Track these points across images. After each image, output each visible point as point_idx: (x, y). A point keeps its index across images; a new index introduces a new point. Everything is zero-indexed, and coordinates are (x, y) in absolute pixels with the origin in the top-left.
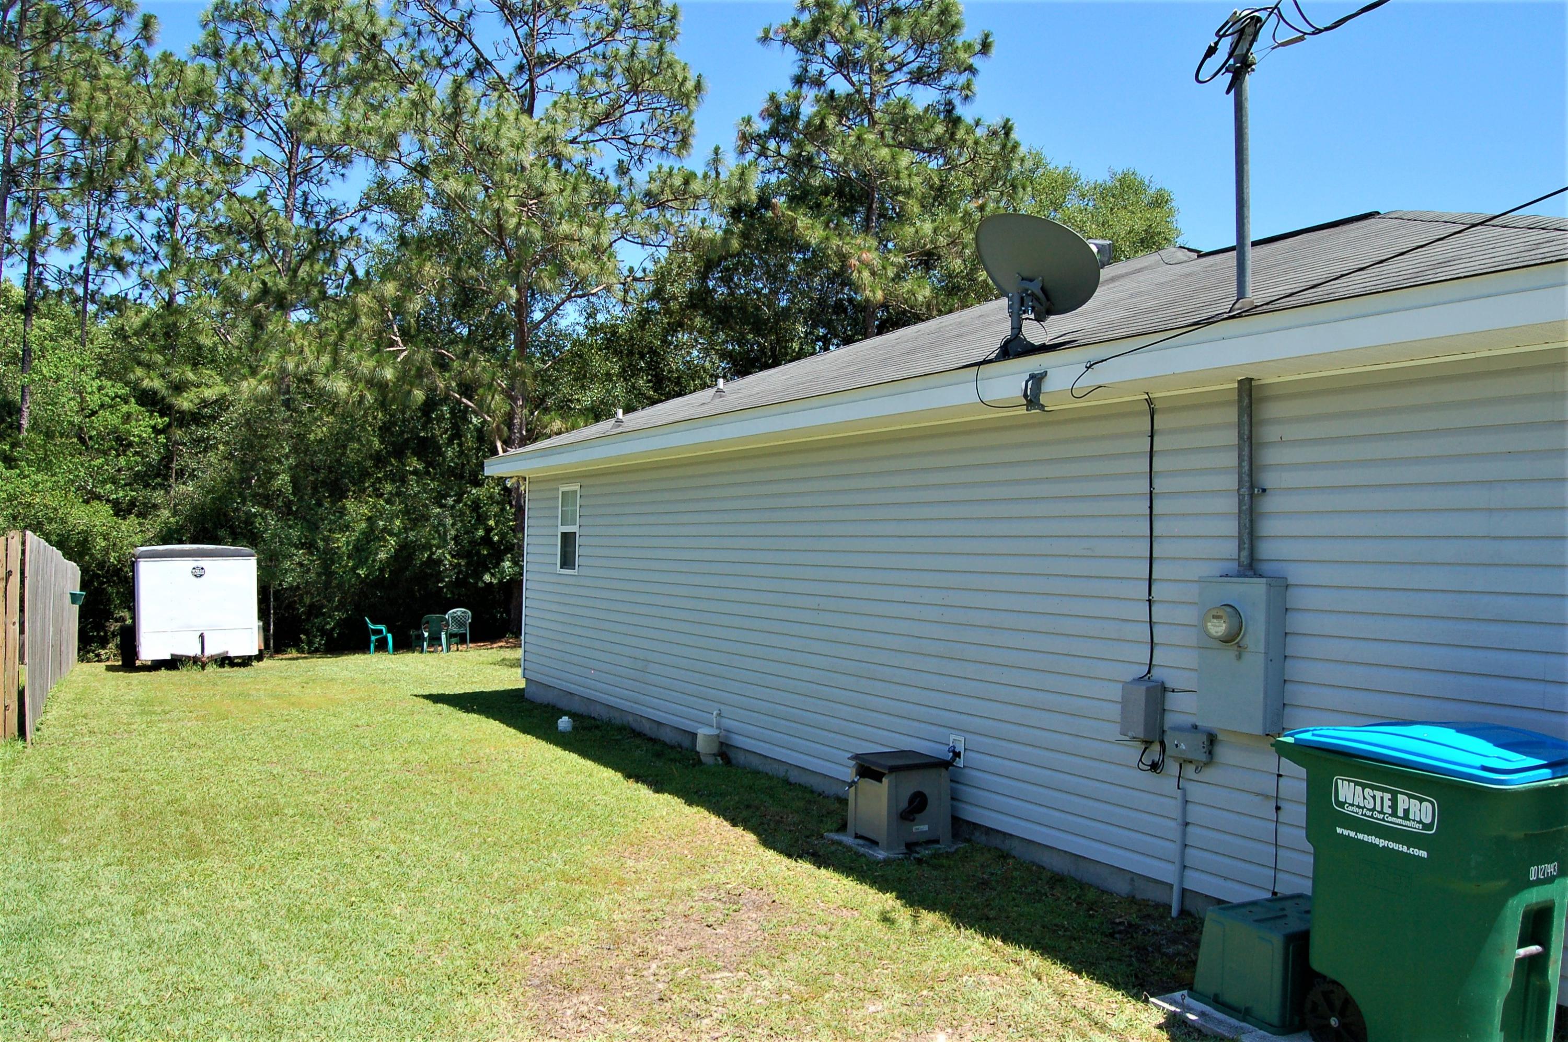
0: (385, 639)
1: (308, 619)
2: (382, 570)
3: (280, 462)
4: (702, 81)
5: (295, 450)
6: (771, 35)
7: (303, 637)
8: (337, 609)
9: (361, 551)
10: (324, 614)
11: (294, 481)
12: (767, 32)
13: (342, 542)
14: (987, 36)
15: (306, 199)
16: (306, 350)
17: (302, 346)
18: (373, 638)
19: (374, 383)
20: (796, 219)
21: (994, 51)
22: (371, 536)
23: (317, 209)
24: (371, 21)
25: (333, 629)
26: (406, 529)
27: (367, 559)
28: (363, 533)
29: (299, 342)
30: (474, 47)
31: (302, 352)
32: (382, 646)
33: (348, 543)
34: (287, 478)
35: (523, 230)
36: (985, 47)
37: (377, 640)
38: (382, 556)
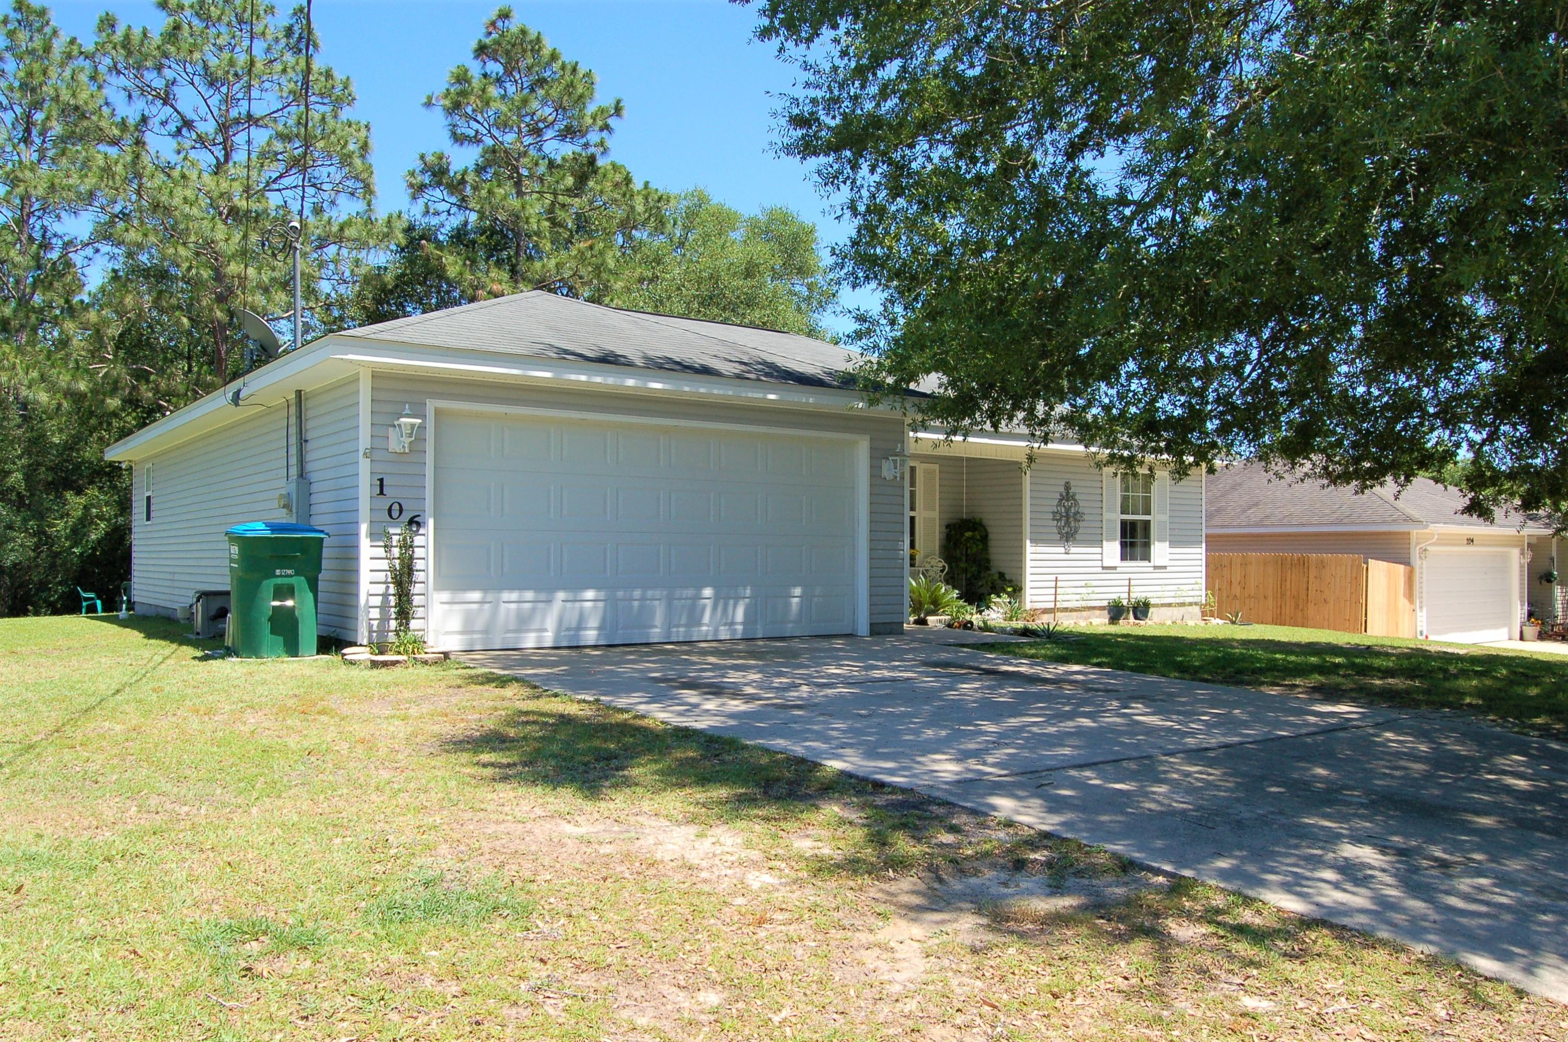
0: (95, 606)
1: (36, 594)
2: (94, 549)
3: (14, 463)
4: (369, 141)
5: (27, 452)
6: (434, 101)
7: (30, 608)
8: (60, 583)
9: (77, 533)
10: (50, 589)
11: (28, 478)
12: (430, 98)
13: (60, 527)
14: (618, 102)
15: (45, 232)
16: (18, 367)
17: (14, 364)
18: (84, 604)
19: (69, 393)
20: (441, 257)
21: (625, 113)
22: (85, 522)
23: (54, 241)
24: (74, 95)
25: (57, 601)
26: (116, 516)
27: (81, 540)
28: (79, 519)
29: (12, 360)
30: (176, 110)
31: (14, 368)
32: (92, 609)
33: (66, 528)
34: (20, 476)
35: (194, 271)
36: (618, 110)
37: (88, 606)
38: (93, 537)
